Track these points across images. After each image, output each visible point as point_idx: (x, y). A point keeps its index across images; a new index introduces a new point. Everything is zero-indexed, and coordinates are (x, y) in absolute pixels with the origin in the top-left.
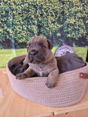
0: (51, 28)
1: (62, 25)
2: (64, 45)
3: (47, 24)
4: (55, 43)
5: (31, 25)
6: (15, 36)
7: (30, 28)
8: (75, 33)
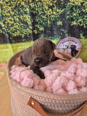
0: (48, 16)
1: (63, 10)
2: (67, 37)
3: (43, 11)
4: (56, 35)
5: (23, 14)
6: (8, 30)
7: (23, 19)
8: (82, 18)
